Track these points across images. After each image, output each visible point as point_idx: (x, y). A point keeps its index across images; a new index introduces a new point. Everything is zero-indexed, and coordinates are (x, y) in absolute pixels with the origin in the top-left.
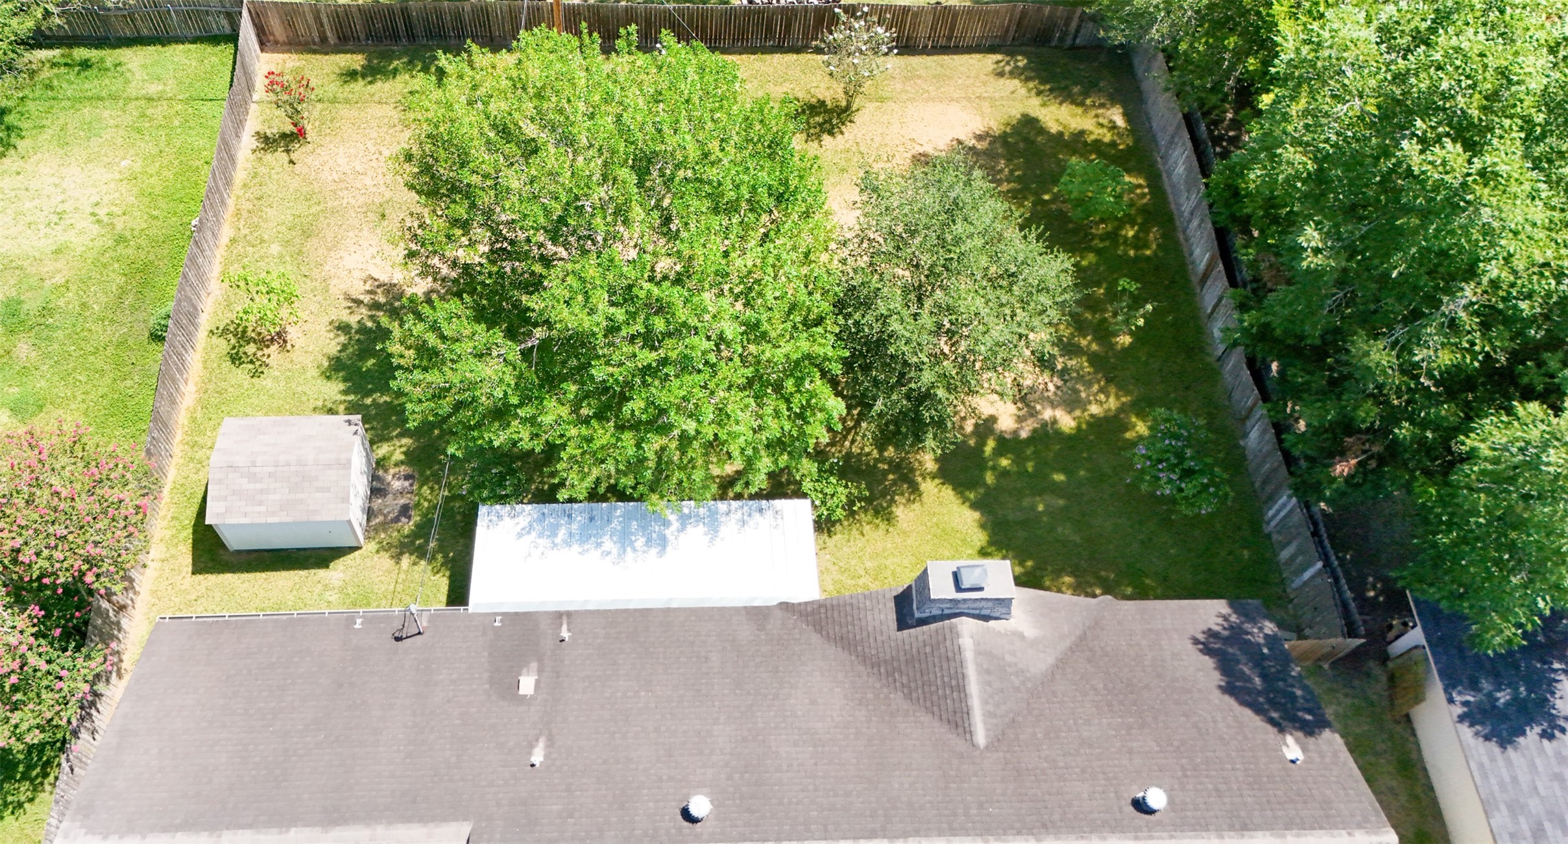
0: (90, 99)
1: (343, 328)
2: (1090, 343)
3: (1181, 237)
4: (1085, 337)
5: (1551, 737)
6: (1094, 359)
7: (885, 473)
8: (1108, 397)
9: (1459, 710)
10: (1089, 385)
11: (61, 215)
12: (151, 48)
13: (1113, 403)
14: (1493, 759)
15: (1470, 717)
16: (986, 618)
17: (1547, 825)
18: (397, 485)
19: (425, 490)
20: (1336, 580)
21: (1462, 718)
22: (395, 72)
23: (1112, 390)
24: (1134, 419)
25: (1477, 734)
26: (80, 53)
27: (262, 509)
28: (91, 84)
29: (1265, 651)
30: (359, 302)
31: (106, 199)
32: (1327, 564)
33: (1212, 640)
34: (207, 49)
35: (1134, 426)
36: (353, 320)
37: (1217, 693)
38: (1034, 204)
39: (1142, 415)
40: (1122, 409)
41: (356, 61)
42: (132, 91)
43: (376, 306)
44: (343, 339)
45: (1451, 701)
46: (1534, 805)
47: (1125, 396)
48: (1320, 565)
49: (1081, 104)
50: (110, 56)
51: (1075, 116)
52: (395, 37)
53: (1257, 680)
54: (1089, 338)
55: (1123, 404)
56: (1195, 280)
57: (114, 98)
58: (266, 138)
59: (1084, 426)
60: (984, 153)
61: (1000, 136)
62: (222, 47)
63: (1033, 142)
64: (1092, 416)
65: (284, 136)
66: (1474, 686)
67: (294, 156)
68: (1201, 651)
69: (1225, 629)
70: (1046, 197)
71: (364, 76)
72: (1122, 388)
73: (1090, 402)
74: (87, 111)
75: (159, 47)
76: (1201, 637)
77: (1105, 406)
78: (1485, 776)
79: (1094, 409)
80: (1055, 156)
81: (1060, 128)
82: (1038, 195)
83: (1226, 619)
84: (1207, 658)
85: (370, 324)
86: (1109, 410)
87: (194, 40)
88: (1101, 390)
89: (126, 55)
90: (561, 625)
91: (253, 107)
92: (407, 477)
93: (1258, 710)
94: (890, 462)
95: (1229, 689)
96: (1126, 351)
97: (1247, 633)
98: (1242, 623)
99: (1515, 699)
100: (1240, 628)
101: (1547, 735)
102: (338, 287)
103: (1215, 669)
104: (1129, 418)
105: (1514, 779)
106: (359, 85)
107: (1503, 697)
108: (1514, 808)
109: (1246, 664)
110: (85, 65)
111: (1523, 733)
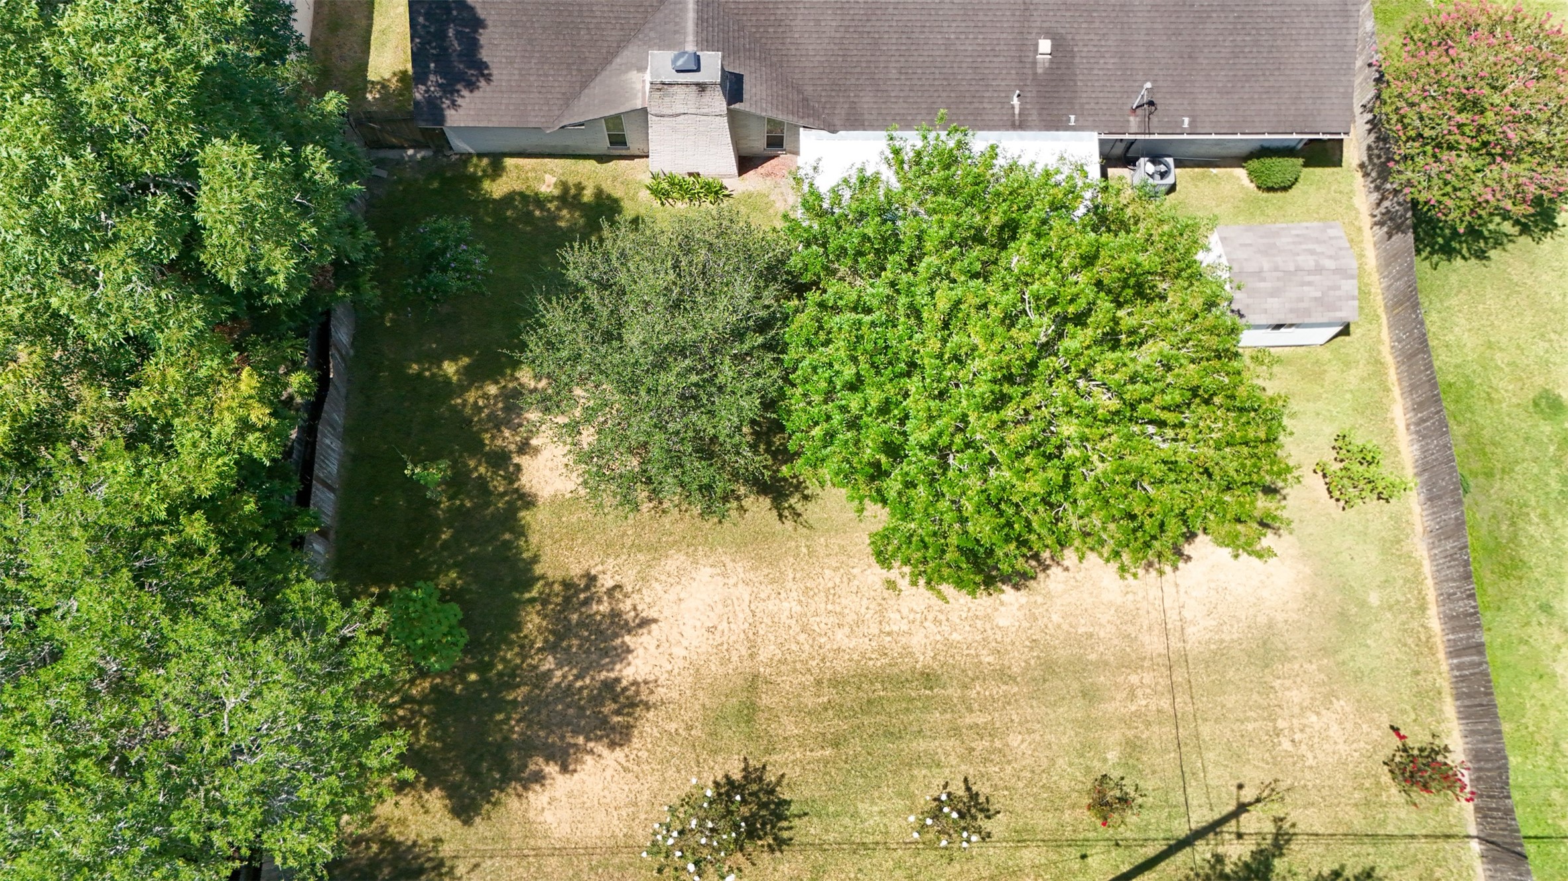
2: (476, 468)
4: (480, 477)
6: (477, 449)
8: (476, 403)
10: (491, 416)
13: (472, 396)
23: (468, 411)
24: (455, 378)
29: (432, 65)
33: (474, 79)
35: (457, 371)
37: (489, 23)
38: (491, 665)
39: (447, 381)
40: (464, 390)
47: (456, 405)
49: (388, 843)
51: (402, 822)
53: (451, 33)
54: (475, 475)
55: (459, 397)
59: (509, 371)
60: (536, 748)
61: (510, 780)
63: (468, 772)
64: (497, 382)
68: (487, 67)
69: (458, 91)
70: (473, 677)
72: (457, 413)
73: (496, 396)
76: (482, 83)
77: (480, 393)
80: (446, 748)
81: (426, 796)
82: (484, 682)
83: (454, 103)
84: (485, 59)
86: (477, 388)
88: (479, 410)
90: (1020, 114)
95: (478, 23)
97: (440, 85)
98: (441, 98)
100: (445, 92)
103: (482, 47)
104: (459, 380)
109: (455, 50)
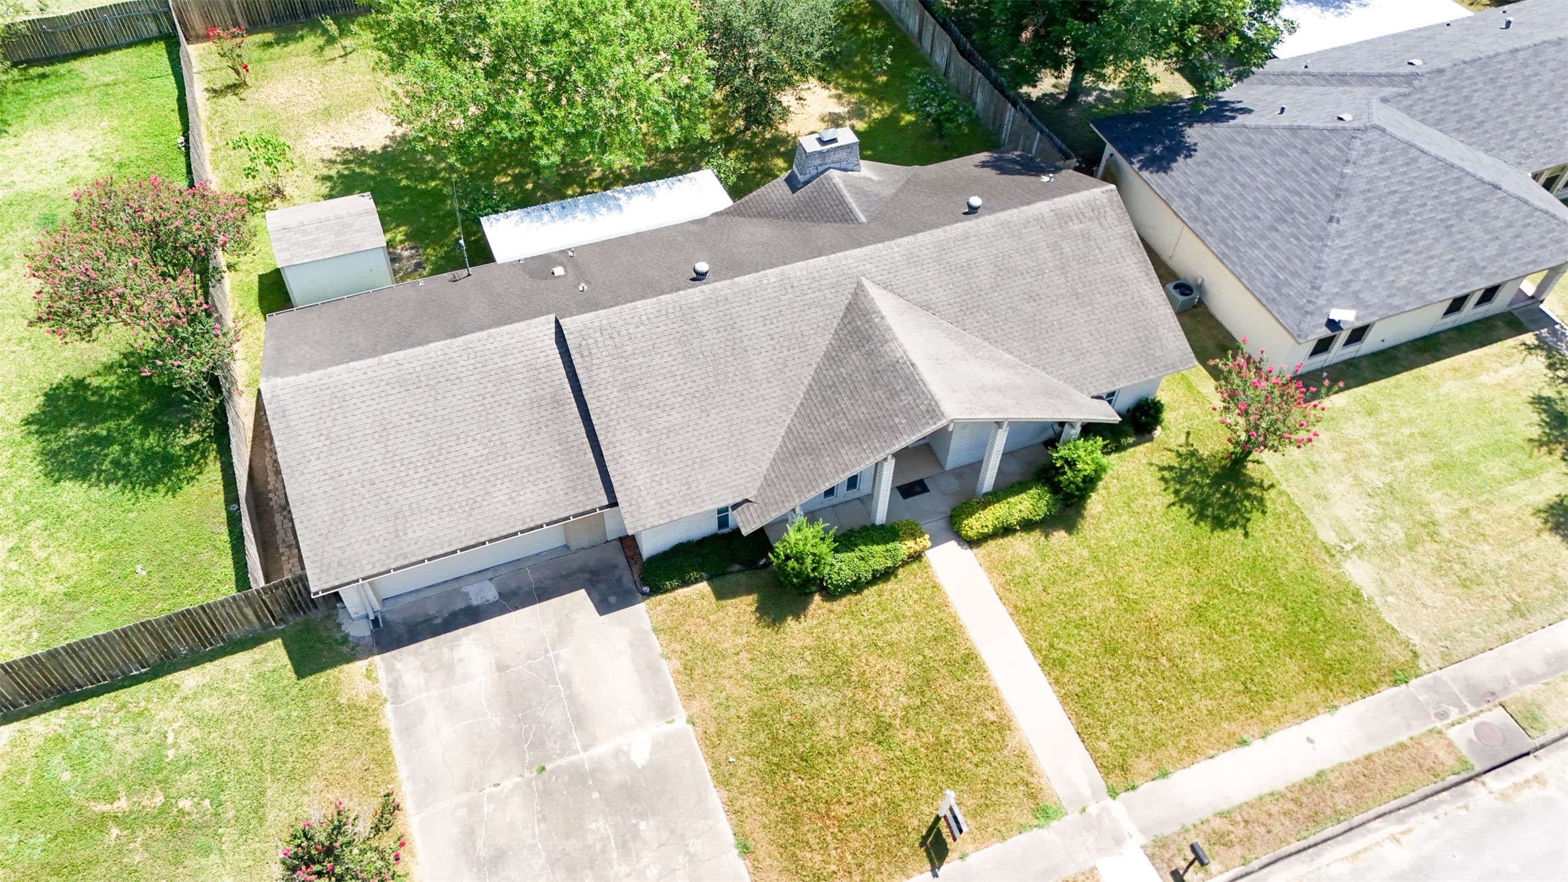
0: (57, 93)
1: (328, 178)
2: (861, 85)
3: (899, 23)
4: (857, 82)
5: (1191, 156)
6: (866, 91)
7: (754, 176)
8: (882, 108)
9: (1137, 166)
10: (869, 104)
11: (64, 162)
12: (95, 58)
13: (887, 110)
14: (1163, 180)
15: (1145, 165)
16: (846, 170)
17: (1201, 196)
18: (406, 254)
19: (429, 251)
20: (1051, 139)
21: (1140, 169)
22: (302, 37)
23: (885, 103)
24: (903, 115)
25: (1152, 172)
26: (35, 71)
27: (319, 250)
28: (51, 86)
29: (1017, 159)
30: (333, 162)
31: (98, 146)
32: (1042, 132)
33: (985, 164)
34: (142, 50)
35: (905, 118)
36: (333, 172)
37: (996, 176)
39: (907, 112)
40: (894, 111)
41: (269, 37)
42: (88, 84)
43: (345, 162)
44: (329, 184)
45: (1131, 163)
46: (1192, 190)
47: (893, 105)
48: (1038, 134)
50: (62, 68)
52: (294, 16)
53: (1019, 167)
54: (860, 82)
55: (894, 109)
56: (915, 42)
57: (78, 89)
58: (215, 91)
59: (873, 125)
62: (154, 44)
64: (876, 119)
65: (229, 87)
66: (1141, 151)
67: (242, 96)
68: (982, 167)
69: (992, 159)
71: (278, 44)
72: (890, 101)
73: (872, 113)
74: (57, 101)
75: (101, 56)
76: (979, 164)
77: (883, 112)
78: (1162, 188)
79: (876, 115)
83: (991, 156)
84: (986, 168)
85: (346, 172)
86: (886, 114)
87: (129, 45)
88: (877, 106)
89: (76, 65)
91: (195, 76)
92: (411, 248)
93: (1022, 174)
94: (756, 169)
95: (1002, 173)
96: (886, 84)
97: (1005, 157)
98: (1001, 155)
99: (1164, 148)
100: (1001, 157)
101: (1186, 157)
102: (312, 157)
103: (992, 169)
104: (900, 115)
105: (1177, 183)
106: (277, 49)
107: (1158, 150)
108: (1182, 196)
109: (1009, 165)
110: (43, 76)
111: (1176, 161)
